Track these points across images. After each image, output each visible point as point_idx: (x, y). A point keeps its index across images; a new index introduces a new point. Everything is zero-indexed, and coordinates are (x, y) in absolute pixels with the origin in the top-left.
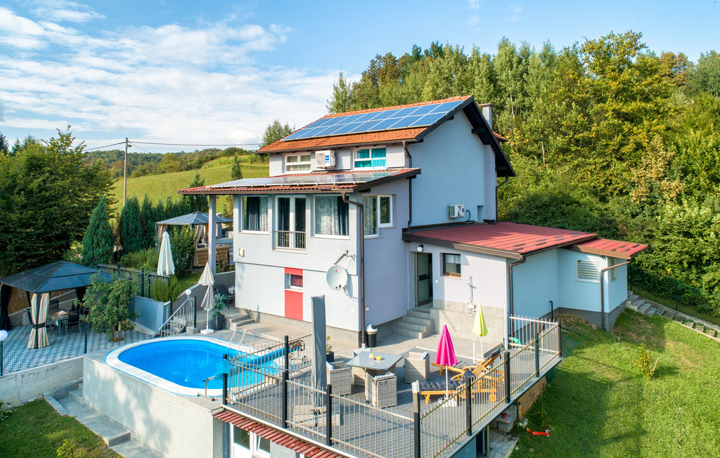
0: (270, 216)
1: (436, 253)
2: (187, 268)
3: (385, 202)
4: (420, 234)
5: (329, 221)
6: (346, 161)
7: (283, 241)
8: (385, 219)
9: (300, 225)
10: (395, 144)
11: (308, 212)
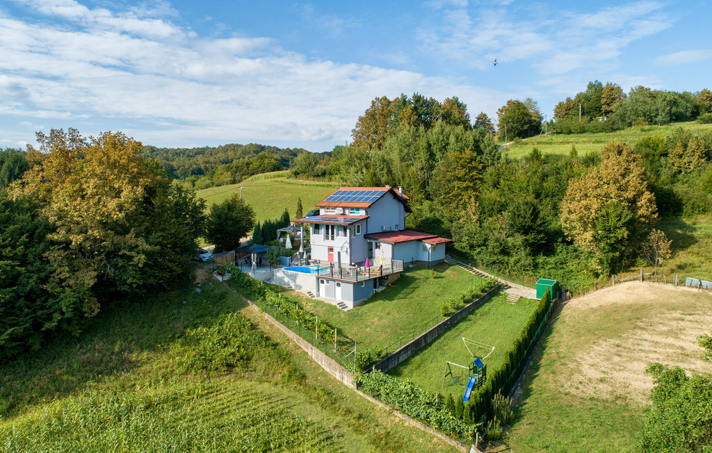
0: (323, 231)
1: (374, 242)
2: (295, 248)
3: (358, 227)
4: (370, 236)
5: (341, 233)
6: (347, 212)
7: (327, 238)
8: (358, 232)
9: (333, 233)
10: (362, 208)
11: (335, 230)
